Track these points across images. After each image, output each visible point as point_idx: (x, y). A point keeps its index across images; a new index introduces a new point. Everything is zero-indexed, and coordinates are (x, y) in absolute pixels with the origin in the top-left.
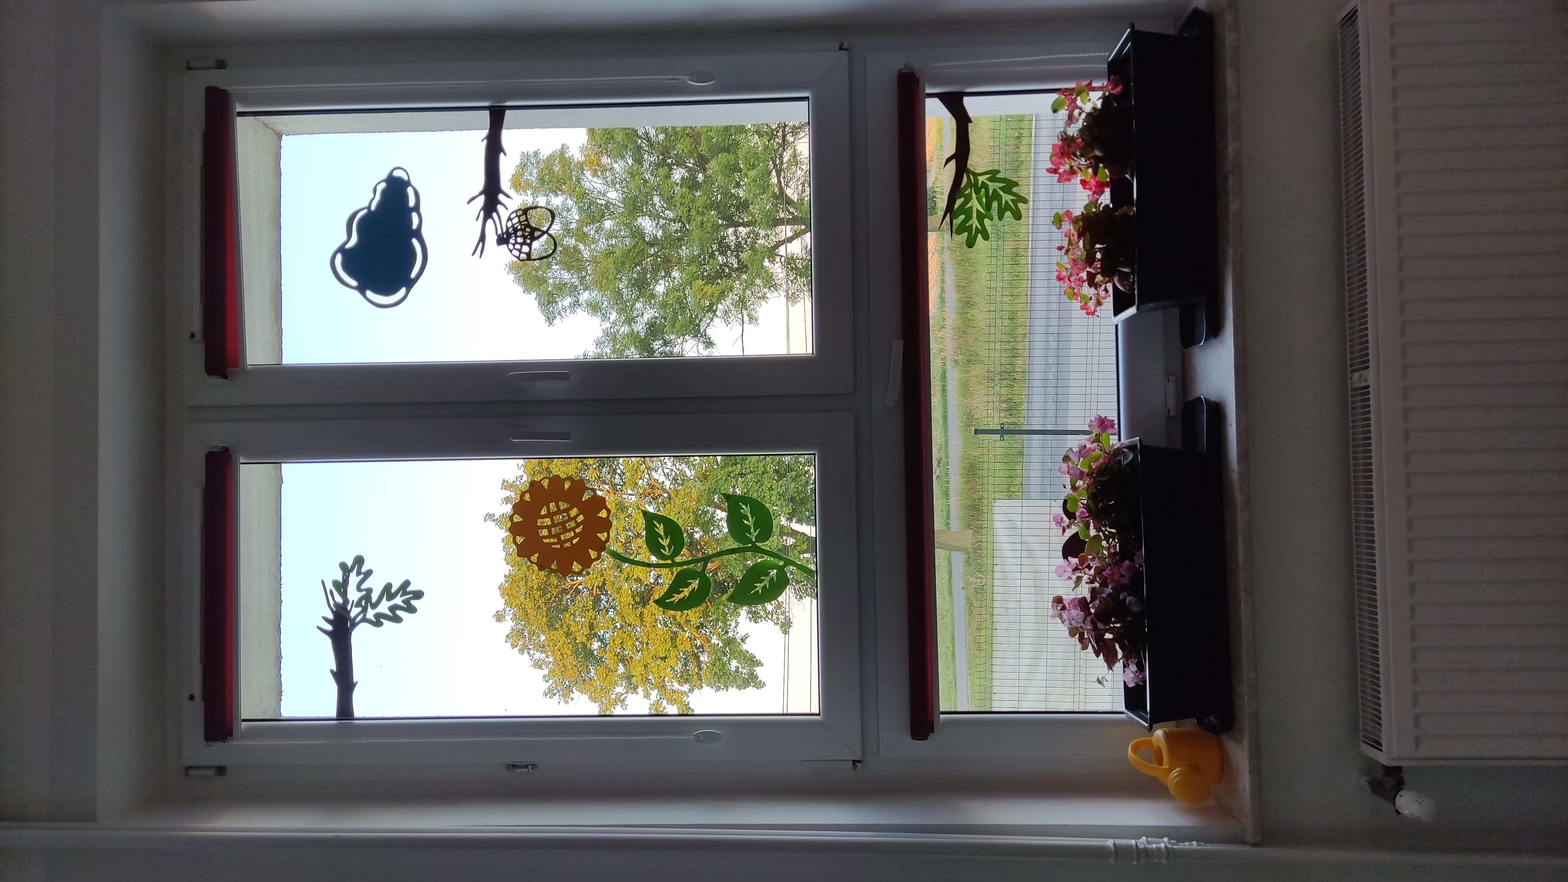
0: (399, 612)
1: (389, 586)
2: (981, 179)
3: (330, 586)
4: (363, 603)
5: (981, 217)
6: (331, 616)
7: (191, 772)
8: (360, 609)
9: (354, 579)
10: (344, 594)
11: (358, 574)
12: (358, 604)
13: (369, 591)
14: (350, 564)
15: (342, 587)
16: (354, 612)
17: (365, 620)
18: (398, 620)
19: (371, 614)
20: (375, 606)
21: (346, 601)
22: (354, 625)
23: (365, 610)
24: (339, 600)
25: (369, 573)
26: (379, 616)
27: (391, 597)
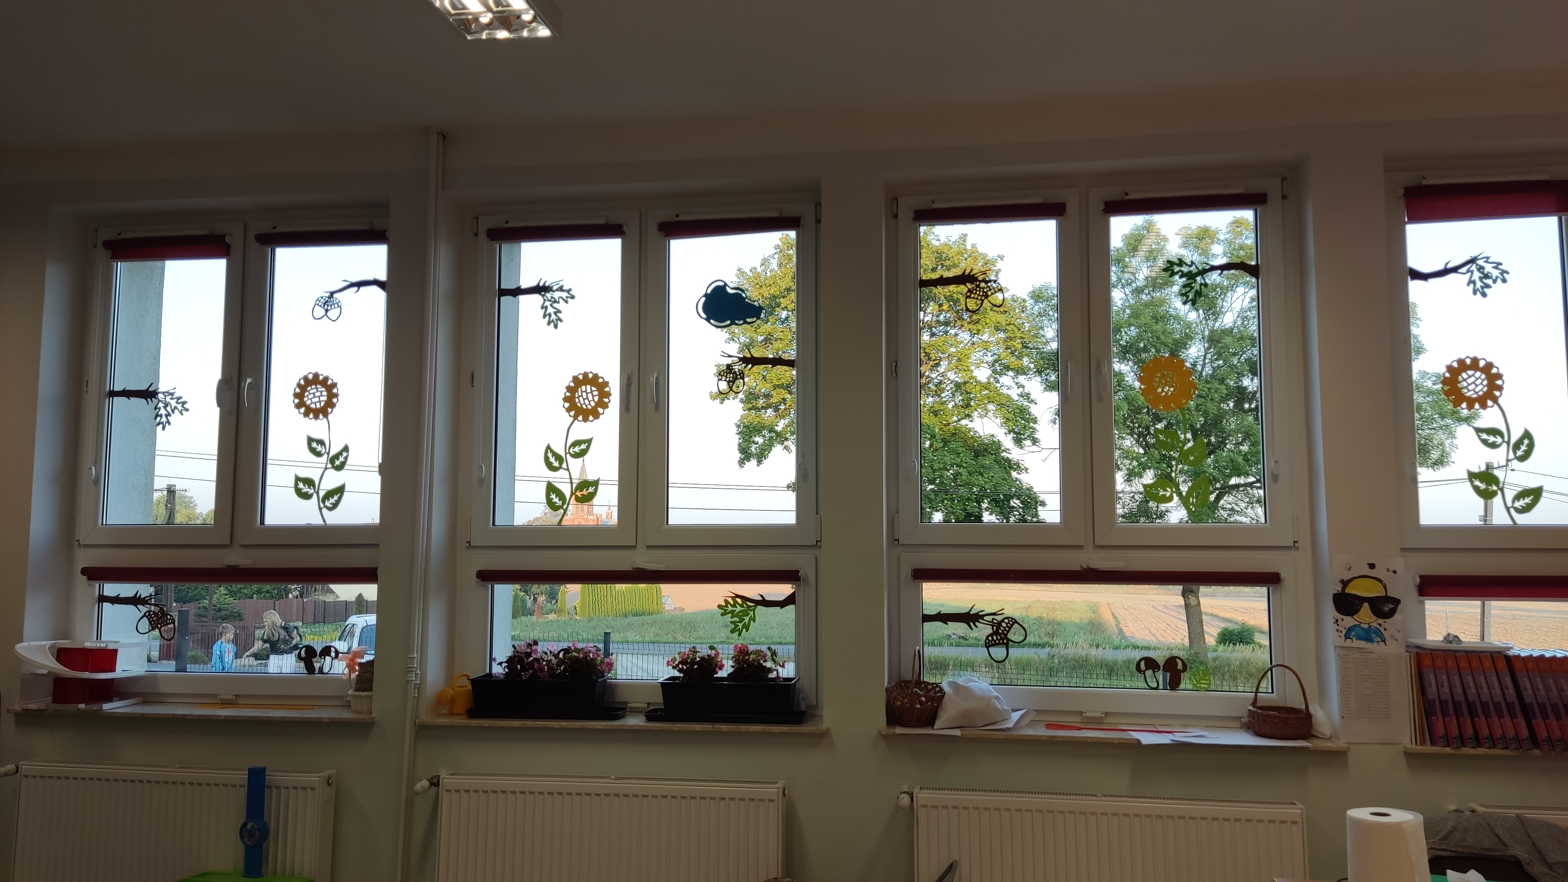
0: (548, 317)
1: (560, 312)
2: (752, 613)
3: (561, 283)
4: (553, 300)
5: (732, 612)
6: (547, 284)
7: (475, 220)
8: (550, 298)
9: (564, 295)
10: (557, 290)
11: (567, 297)
12: (552, 298)
13: (558, 302)
14: (571, 292)
15: (561, 289)
16: (548, 295)
17: (545, 300)
18: (544, 316)
19: (547, 303)
20: (551, 305)
21: (554, 291)
22: (543, 296)
23: (549, 300)
24: (554, 288)
25: (566, 302)
26: (546, 308)
27: (555, 313)
